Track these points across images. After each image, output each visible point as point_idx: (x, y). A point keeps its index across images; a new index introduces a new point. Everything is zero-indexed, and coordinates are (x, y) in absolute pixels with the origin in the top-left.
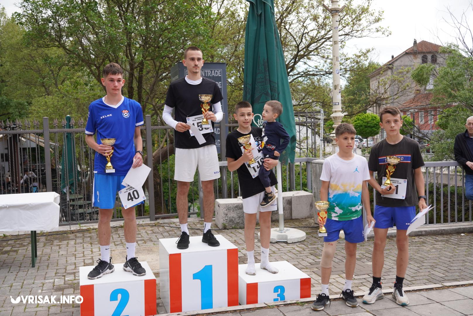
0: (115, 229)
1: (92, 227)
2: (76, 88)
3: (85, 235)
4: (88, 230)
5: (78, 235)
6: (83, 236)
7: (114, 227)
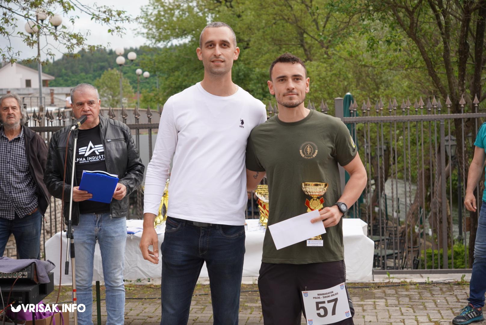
0: (447, 286)
1: (408, 281)
2: (371, 48)
3: (400, 293)
4: (403, 285)
5: (389, 291)
6: (397, 293)
7: (446, 284)
